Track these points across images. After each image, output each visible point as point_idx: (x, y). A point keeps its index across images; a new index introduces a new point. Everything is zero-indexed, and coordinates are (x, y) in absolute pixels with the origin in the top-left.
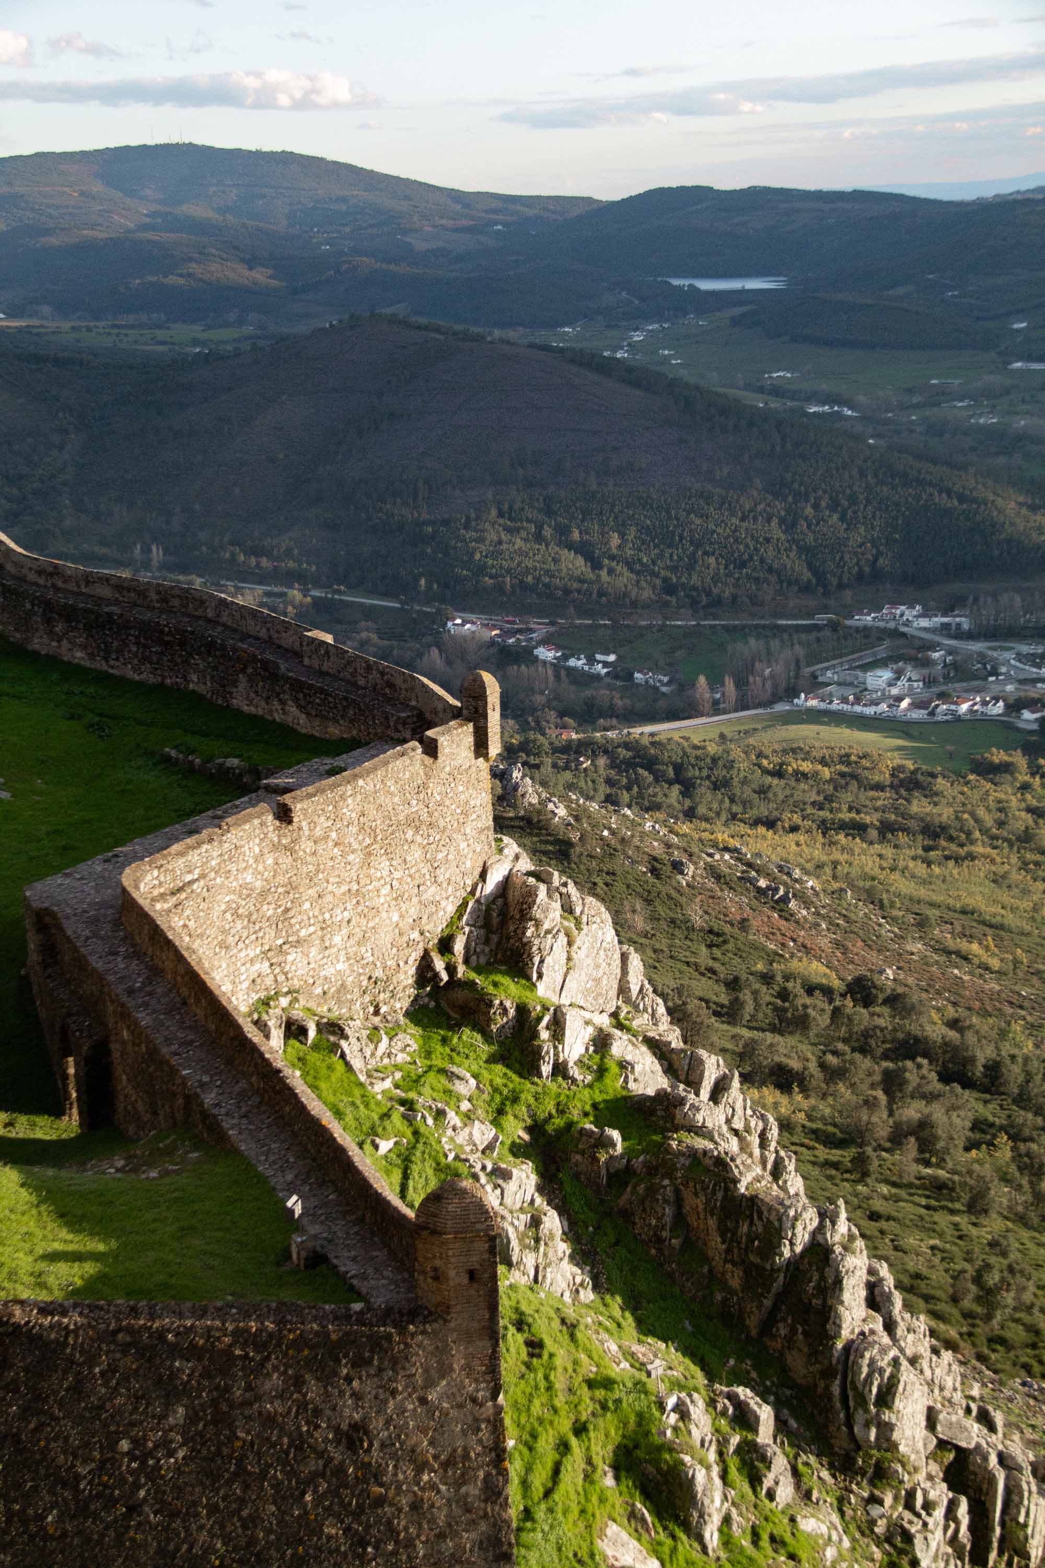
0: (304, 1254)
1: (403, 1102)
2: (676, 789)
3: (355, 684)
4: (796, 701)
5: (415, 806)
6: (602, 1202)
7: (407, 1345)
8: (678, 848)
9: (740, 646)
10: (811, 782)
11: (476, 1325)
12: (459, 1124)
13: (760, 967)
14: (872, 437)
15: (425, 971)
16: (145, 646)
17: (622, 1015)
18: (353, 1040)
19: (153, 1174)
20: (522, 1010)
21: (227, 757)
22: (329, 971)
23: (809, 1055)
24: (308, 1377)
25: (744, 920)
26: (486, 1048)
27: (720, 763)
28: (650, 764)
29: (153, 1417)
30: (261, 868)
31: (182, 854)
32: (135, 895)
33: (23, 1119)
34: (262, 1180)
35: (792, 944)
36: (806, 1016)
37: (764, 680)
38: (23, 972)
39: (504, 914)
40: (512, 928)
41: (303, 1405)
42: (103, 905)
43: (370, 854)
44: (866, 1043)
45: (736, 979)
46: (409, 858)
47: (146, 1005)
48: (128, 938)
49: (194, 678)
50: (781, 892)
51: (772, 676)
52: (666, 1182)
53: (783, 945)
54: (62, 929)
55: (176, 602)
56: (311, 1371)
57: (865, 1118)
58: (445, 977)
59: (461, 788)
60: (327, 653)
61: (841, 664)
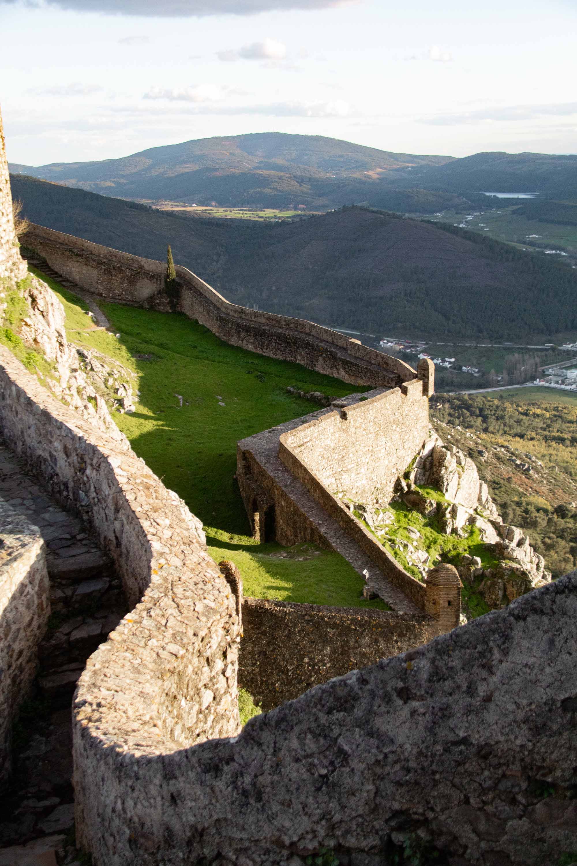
0: (369, 593)
1: (390, 540)
2: (480, 419)
3: (370, 363)
4: (535, 382)
5: (397, 415)
6: (471, 587)
7: (421, 629)
8: (481, 445)
9: (511, 357)
10: (540, 418)
11: (450, 623)
12: (413, 551)
13: (516, 499)
14: (574, 265)
15: (398, 487)
16: (279, 344)
17: (479, 510)
18: (369, 513)
19: (301, 559)
20: (439, 505)
21: (315, 391)
22: (358, 484)
23: (538, 538)
24: (380, 639)
25: (510, 478)
26: (423, 520)
27: (500, 408)
28: (468, 408)
29: (318, 650)
30: (333, 438)
31: (303, 430)
32: (286, 446)
33: (236, 537)
34: (348, 564)
35: (530, 489)
36: (536, 521)
37: (521, 373)
38: (235, 477)
39: (431, 463)
40: (435, 470)
41: (377, 650)
42: (270, 450)
43: (377, 435)
44: (563, 535)
45: (505, 504)
46: (393, 437)
47: (293, 492)
48: (282, 464)
49: (299, 358)
50: (526, 466)
51: (525, 370)
52: (500, 581)
53: (526, 490)
54: (254, 459)
55: (292, 325)
56: (381, 637)
57: (563, 566)
58: (406, 489)
59: (416, 409)
60: (359, 348)
61: (556, 366)
